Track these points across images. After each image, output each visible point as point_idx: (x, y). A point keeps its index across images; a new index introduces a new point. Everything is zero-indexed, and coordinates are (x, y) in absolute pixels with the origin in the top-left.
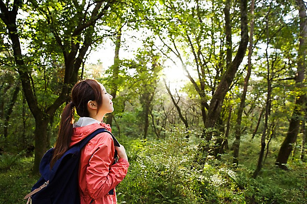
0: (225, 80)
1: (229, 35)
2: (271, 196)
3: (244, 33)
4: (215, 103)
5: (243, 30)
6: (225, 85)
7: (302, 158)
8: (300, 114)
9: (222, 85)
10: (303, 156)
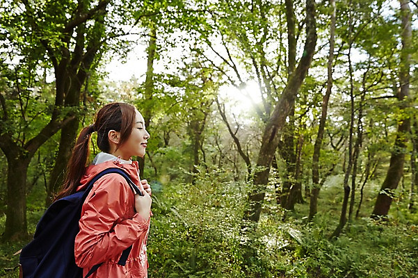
0: (285, 98)
1: (291, 33)
2: (347, 266)
3: (311, 30)
4: (271, 131)
5: (309, 25)
6: (285, 105)
7: (410, 208)
8: (403, 146)
9: (280, 106)
10: (412, 205)
